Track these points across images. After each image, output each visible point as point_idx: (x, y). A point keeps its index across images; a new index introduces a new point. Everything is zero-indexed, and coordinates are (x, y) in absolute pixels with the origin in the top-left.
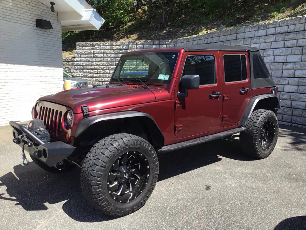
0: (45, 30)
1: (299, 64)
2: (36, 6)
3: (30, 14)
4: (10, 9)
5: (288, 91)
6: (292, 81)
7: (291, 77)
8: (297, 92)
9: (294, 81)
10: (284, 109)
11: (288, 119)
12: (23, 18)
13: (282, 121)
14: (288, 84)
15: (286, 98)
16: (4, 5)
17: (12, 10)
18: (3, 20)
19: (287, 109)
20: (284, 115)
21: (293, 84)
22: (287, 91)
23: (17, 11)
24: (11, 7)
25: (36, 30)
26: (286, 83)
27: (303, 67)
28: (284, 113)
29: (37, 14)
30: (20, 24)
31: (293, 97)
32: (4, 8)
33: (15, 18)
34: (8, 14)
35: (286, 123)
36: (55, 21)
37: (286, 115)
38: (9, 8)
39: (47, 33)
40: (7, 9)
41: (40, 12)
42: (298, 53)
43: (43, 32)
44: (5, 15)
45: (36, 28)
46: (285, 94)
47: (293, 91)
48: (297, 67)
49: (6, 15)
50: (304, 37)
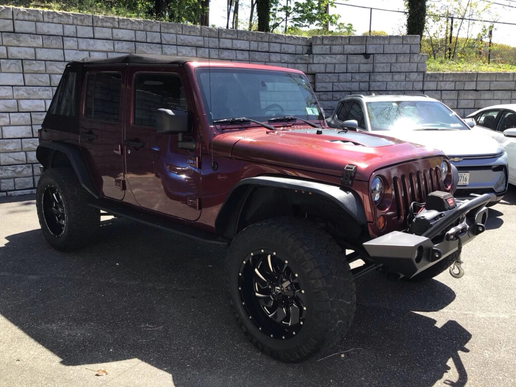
1: (24, 90)
5: (14, 137)
6: (15, 118)
7: (13, 111)
8: (31, 136)
9: (22, 119)
10: (16, 169)
11: (27, 183)
13: (15, 190)
14: (10, 125)
15: (14, 149)
19: (22, 167)
20: (16, 179)
21: (21, 124)
22: (11, 137)
26: (6, 122)
27: (32, 95)
28: (16, 175)
31: (27, 146)
35: (26, 191)
37: (20, 177)
42: (15, 71)
46: (9, 143)
47: (24, 135)
48: (22, 95)
50: (20, 43)
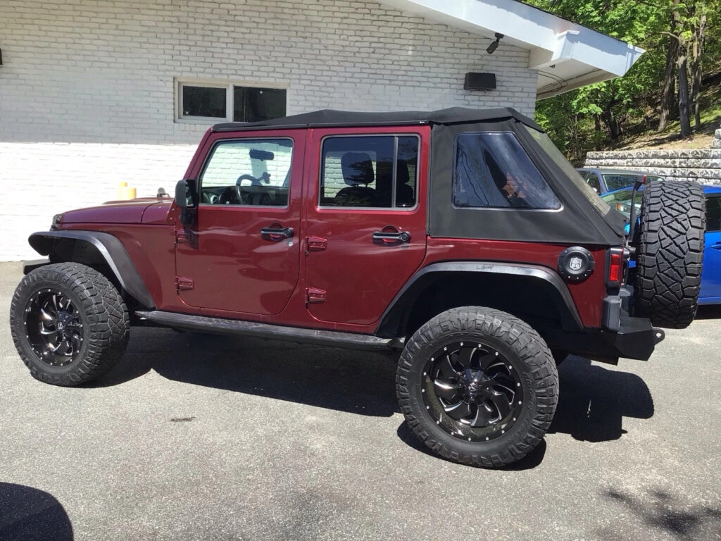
0: (487, 93)
2: (471, 46)
3: (451, 66)
4: (406, 63)
12: (435, 75)
16: (396, 58)
17: (412, 64)
18: (390, 84)
23: (421, 64)
24: (410, 59)
25: (462, 95)
29: (472, 62)
30: (425, 87)
32: (396, 63)
33: (415, 79)
34: (402, 73)
36: (522, 70)
38: (406, 61)
39: (491, 99)
40: (401, 63)
41: (480, 57)
43: (482, 98)
44: (395, 75)
45: (464, 92)
49: (398, 76)
